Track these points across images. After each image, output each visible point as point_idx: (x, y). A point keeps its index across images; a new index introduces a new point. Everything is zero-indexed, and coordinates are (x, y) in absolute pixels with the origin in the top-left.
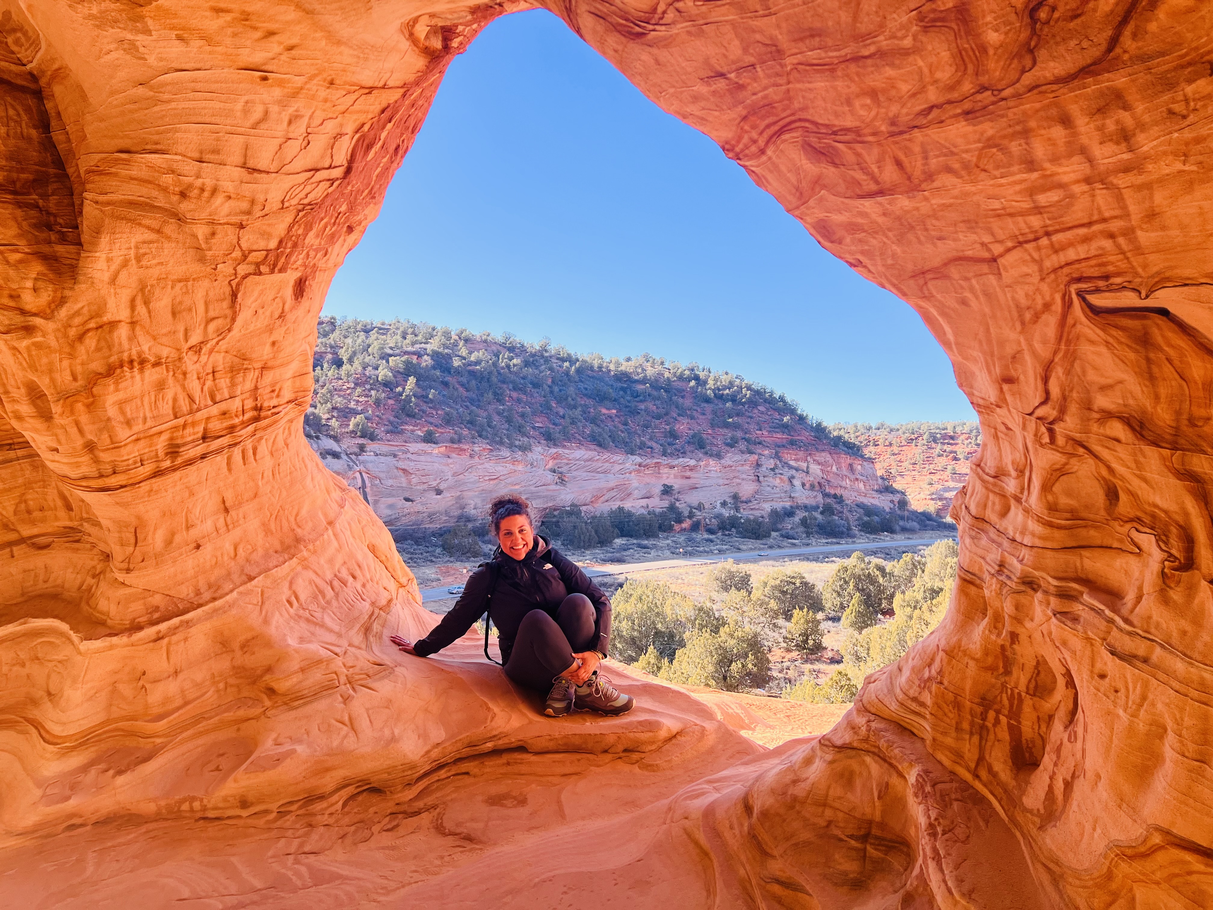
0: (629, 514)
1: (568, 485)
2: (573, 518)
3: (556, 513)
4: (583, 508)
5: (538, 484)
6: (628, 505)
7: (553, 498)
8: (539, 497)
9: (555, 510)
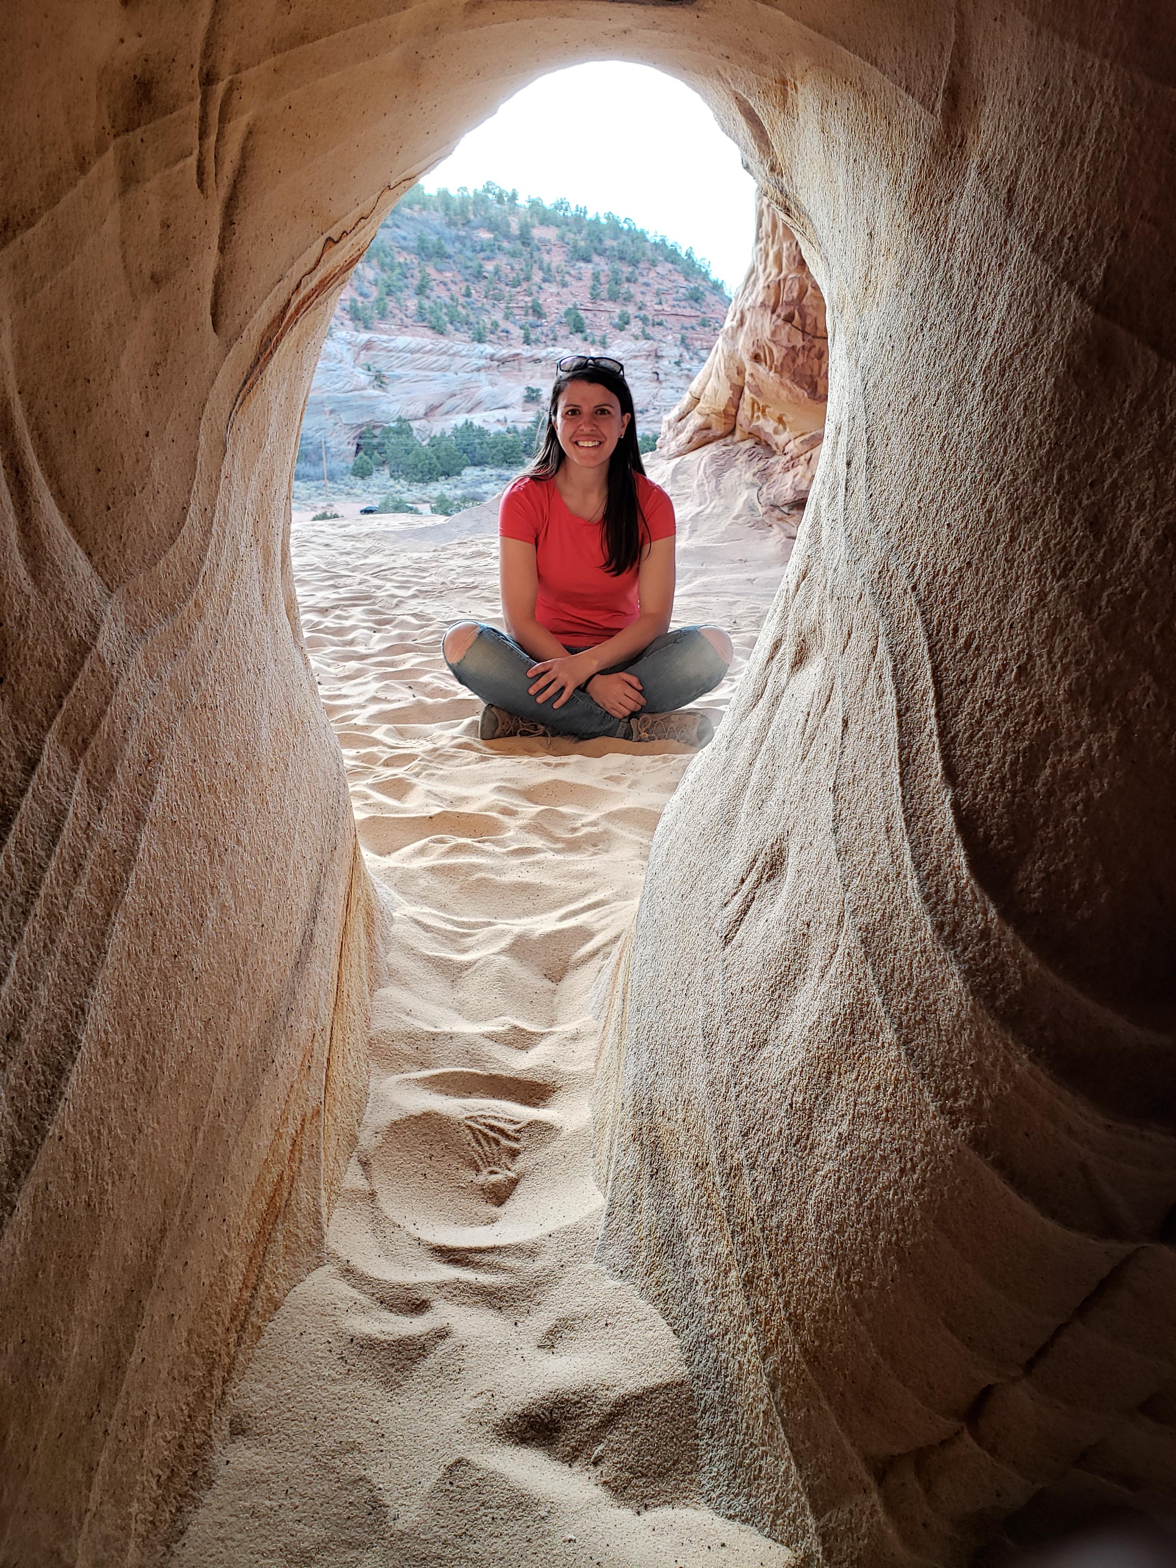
0: (482, 432)
1: (389, 388)
2: (403, 438)
3: (377, 432)
4: (415, 425)
5: (347, 388)
6: (477, 419)
7: (371, 409)
8: (351, 408)
9: (374, 427)
